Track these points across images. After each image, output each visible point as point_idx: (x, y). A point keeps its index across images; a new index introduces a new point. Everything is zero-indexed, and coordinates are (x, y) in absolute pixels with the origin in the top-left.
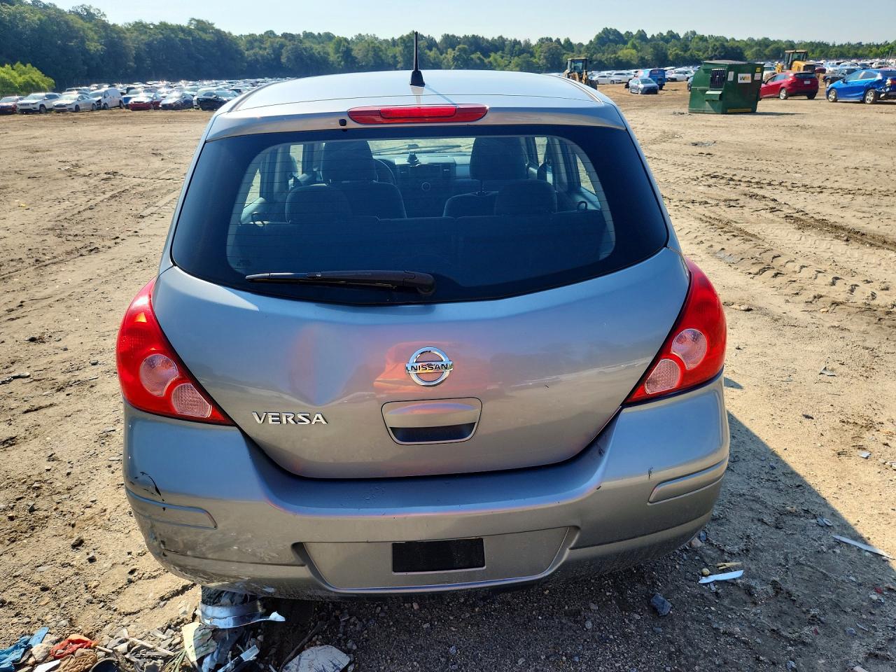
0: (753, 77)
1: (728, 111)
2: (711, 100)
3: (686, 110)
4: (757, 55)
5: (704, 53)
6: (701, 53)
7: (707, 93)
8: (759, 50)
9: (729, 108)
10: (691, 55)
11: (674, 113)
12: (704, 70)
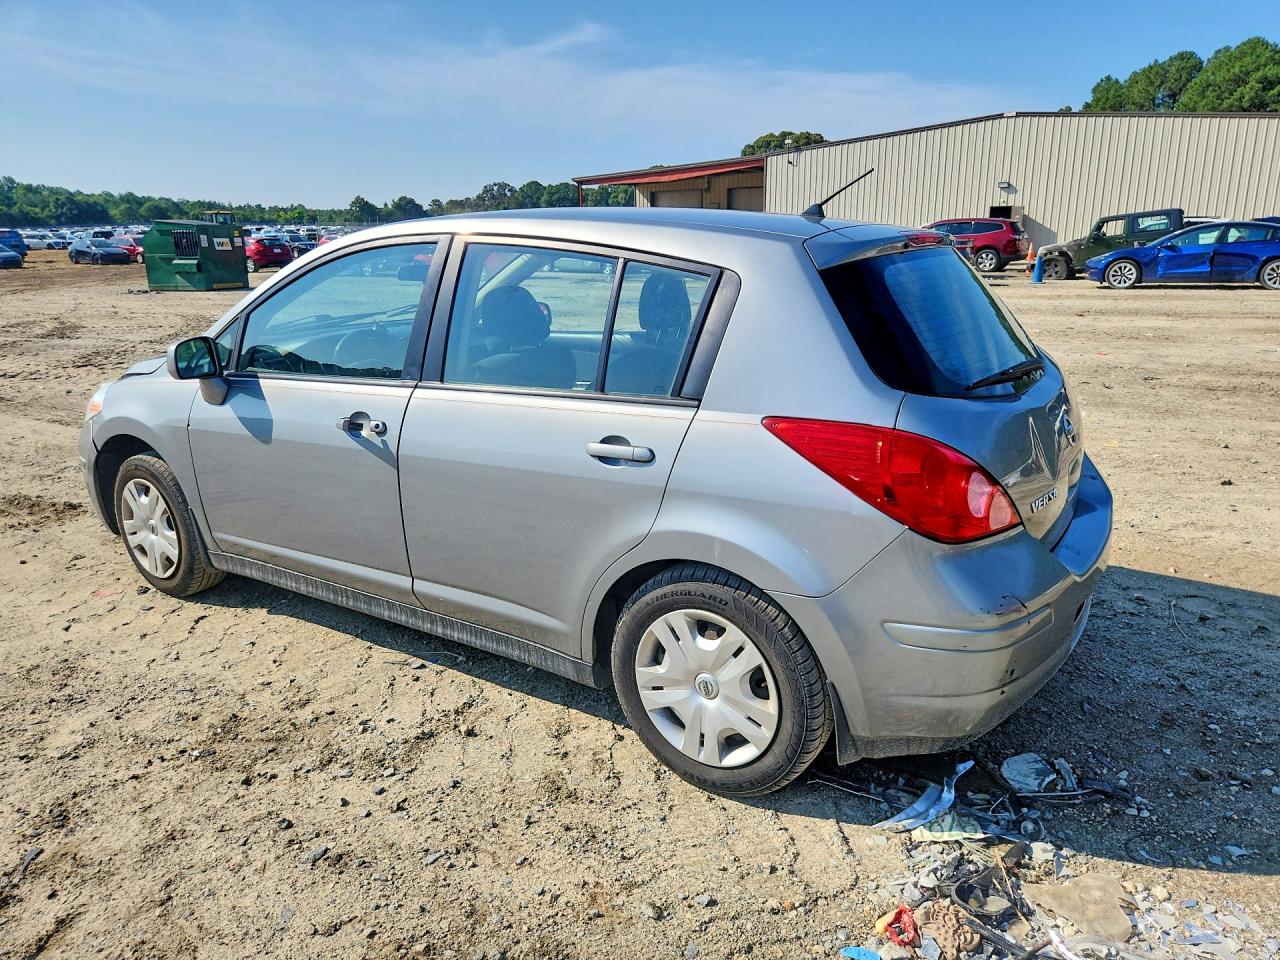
0: (232, 242)
1: (215, 286)
2: (184, 273)
3: (146, 287)
4: (129, 215)
5: (43, 209)
6: (37, 210)
7: (175, 262)
8: (130, 208)
9: (215, 283)
10: (21, 211)
11: (131, 292)
12: (158, 231)
